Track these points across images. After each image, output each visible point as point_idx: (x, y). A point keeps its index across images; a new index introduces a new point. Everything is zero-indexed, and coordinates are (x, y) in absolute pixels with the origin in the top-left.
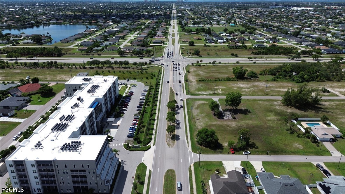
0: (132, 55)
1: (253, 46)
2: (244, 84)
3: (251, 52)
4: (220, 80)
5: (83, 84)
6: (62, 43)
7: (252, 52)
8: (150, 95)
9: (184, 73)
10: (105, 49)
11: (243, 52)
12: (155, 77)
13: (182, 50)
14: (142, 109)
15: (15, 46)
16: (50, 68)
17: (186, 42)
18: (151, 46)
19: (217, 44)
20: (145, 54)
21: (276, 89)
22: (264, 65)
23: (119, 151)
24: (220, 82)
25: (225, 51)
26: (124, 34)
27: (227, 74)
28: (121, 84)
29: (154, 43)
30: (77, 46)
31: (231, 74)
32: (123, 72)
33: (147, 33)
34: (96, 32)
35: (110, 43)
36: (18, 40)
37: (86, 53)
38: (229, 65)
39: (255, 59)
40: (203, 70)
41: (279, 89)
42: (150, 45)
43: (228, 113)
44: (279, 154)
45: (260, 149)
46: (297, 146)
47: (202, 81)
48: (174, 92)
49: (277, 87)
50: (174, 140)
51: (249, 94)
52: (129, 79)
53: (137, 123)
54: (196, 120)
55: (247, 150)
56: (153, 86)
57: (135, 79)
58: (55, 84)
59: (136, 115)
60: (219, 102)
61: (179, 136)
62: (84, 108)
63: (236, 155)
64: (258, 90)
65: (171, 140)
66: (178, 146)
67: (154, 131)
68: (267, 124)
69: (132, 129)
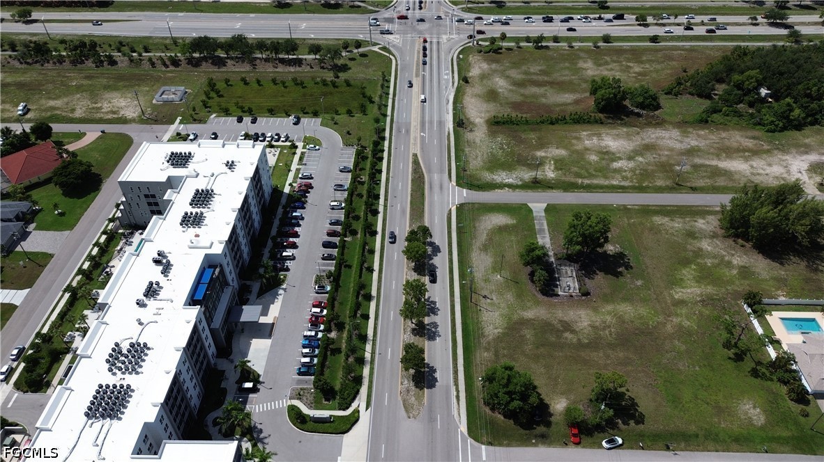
2: (618, 136)
8: (359, 188)
9: (453, 84)
14: (335, 252)
16: (80, 63)
21: (707, 162)
24: (554, 126)
27: (573, 91)
28: (278, 140)
31: (586, 99)
38: (581, 49)
40: (507, 73)
41: (714, 163)
43: (569, 272)
44: (699, 446)
45: (649, 426)
46: (750, 415)
47: (504, 123)
48: (423, 174)
49: (712, 150)
50: (422, 389)
51: (631, 184)
52: (300, 116)
53: (323, 316)
54: (483, 300)
55: (613, 429)
56: (367, 145)
57: (316, 114)
58: (97, 136)
59: (318, 280)
60: (547, 220)
61: (435, 371)
62: (172, 302)
63: (584, 449)
64: (656, 165)
65: (413, 388)
66: (431, 410)
67: (368, 347)
68: (672, 321)
69: (309, 342)
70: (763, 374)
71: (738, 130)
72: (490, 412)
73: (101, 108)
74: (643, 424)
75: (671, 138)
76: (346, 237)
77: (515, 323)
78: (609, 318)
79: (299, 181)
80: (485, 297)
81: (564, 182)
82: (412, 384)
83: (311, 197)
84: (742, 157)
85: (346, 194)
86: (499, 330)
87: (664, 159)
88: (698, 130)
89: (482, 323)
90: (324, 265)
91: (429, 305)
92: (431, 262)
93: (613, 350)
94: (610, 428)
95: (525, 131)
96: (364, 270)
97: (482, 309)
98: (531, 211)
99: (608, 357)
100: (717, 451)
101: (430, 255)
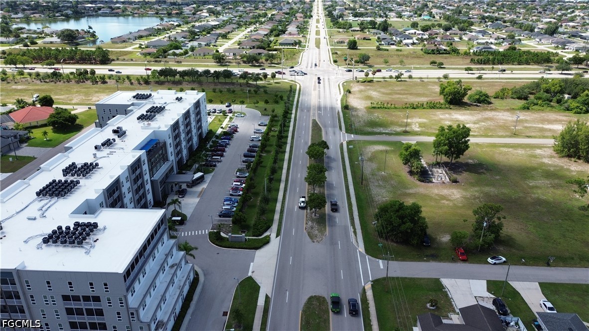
0: (240, 63)
1: (472, 51)
2: (464, 114)
3: (469, 61)
4: (414, 107)
5: (133, 104)
6: (113, 42)
7: (472, 60)
8: (272, 133)
9: (340, 94)
10: (190, 53)
11: (452, 60)
12: (282, 100)
13: (335, 55)
14: (253, 159)
15: (29, 46)
16: (82, 82)
17: (342, 42)
18: (276, 50)
19: (400, 46)
20: (263, 60)
21: (535, 126)
22: (498, 82)
23: (196, 249)
24: (415, 110)
25: (418, 57)
26: (227, 31)
27: (426, 97)
28: (215, 112)
29: (281, 44)
30: (140, 47)
31: (436, 97)
32: (221, 92)
33: (269, 29)
34: (177, 28)
35: (200, 44)
36: (36, 38)
37: (155, 58)
38: (428, 82)
39: (479, 72)
40: (378, 90)
41: (540, 126)
42: (275, 47)
43: (440, 171)
44: (576, 264)
45: (527, 252)
47: (378, 108)
48: (320, 128)
49: (536, 120)
50: (324, 227)
51: (479, 134)
52: (231, 104)
53: (242, 187)
57: (243, 103)
58: (84, 110)
59: (240, 170)
61: (334, 218)
63: (472, 264)
64: (496, 126)
65: (317, 226)
66: (332, 239)
67: (279, 205)
71: (552, 112)
72: (384, 242)
75: (503, 115)
76: (262, 153)
77: (399, 195)
78: (477, 194)
79: (228, 128)
81: (427, 133)
82: (315, 224)
83: (237, 135)
84: (560, 124)
85: (262, 135)
86: (387, 199)
87: (501, 124)
88: (523, 112)
89: (372, 195)
90: (244, 165)
95: (394, 111)
97: (371, 188)
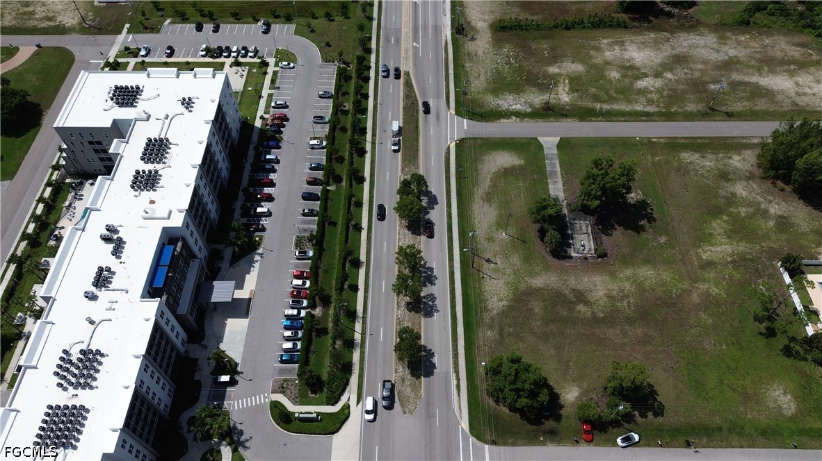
2: (644, 45)
5: (114, 129)
21: (747, 79)
24: (569, 33)
28: (245, 56)
41: (756, 79)
43: (584, 227)
44: (723, 441)
45: (669, 419)
46: (779, 403)
47: (511, 29)
48: (417, 100)
49: (753, 62)
50: (418, 377)
51: (657, 110)
52: (270, 21)
53: (306, 289)
54: (486, 265)
55: (629, 423)
56: (350, 61)
57: (288, 19)
58: (32, 52)
59: (299, 243)
60: (560, 159)
61: (432, 355)
62: (127, 292)
63: (597, 448)
64: (688, 84)
65: (409, 377)
66: (429, 404)
67: (358, 326)
68: (698, 288)
69: (291, 323)
70: (797, 352)
71: (785, 34)
72: (494, 405)
73: (33, 13)
74: (663, 416)
75: (706, 46)
76: (329, 185)
77: (523, 294)
78: (627, 285)
79: (272, 110)
80: (488, 261)
81: (580, 108)
82: (407, 371)
83: (287, 132)
84: (786, 71)
85: (327, 129)
86: (505, 303)
87: (697, 75)
88: (738, 35)
89: (486, 294)
90: (305, 222)
91: (425, 272)
92: (427, 217)
93: (631, 326)
94: (626, 422)
95: (536, 38)
96: (351, 228)
97: (485, 276)
98: (541, 147)
99: (625, 334)
100: (741, 447)
101: (426, 208)
